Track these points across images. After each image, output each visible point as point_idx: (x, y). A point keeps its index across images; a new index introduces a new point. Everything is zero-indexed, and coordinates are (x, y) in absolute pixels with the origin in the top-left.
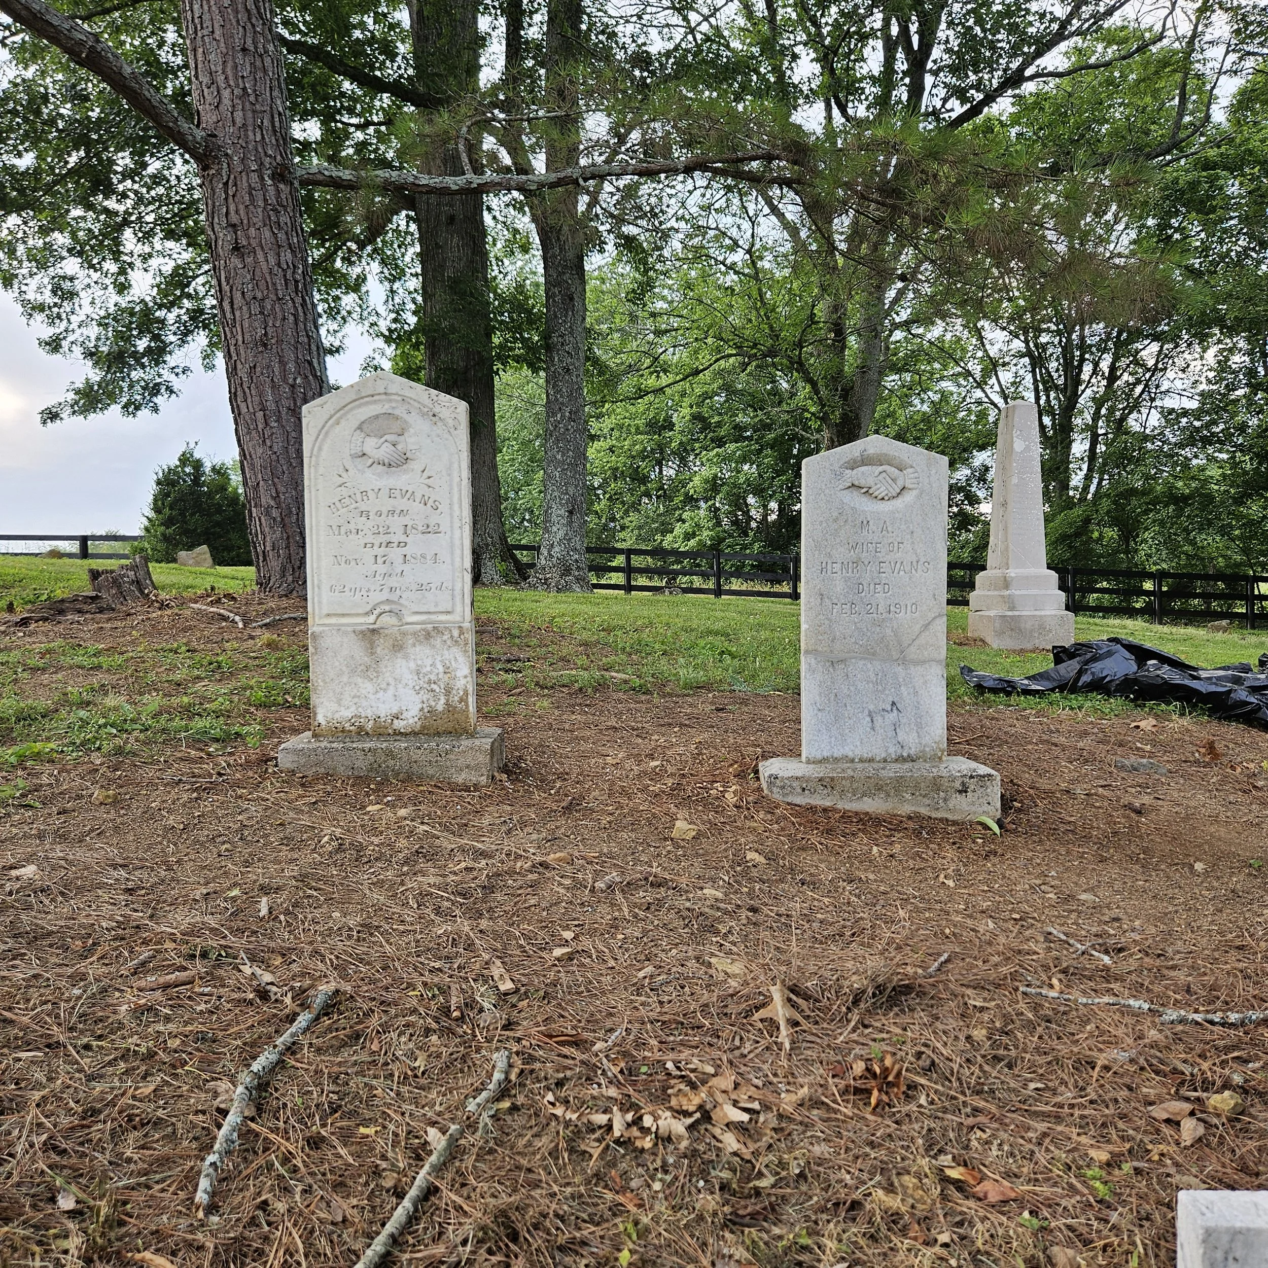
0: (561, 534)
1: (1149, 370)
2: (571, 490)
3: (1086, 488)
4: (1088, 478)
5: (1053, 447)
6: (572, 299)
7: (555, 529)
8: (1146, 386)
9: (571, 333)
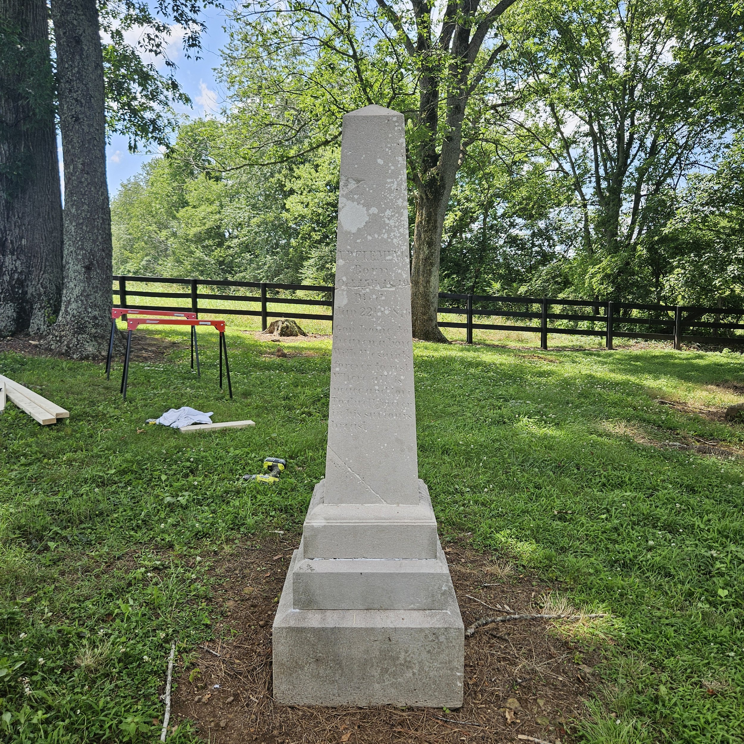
0: (77, 291)
1: (681, 147)
2: (88, 246)
3: (630, 236)
4: (631, 229)
5: (607, 204)
6: (78, 42)
7: (72, 285)
8: (678, 158)
9: (80, 79)
